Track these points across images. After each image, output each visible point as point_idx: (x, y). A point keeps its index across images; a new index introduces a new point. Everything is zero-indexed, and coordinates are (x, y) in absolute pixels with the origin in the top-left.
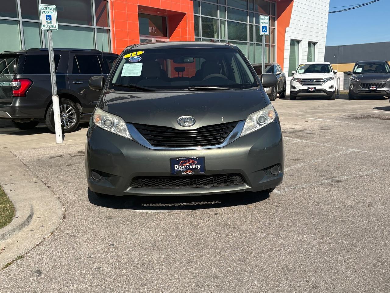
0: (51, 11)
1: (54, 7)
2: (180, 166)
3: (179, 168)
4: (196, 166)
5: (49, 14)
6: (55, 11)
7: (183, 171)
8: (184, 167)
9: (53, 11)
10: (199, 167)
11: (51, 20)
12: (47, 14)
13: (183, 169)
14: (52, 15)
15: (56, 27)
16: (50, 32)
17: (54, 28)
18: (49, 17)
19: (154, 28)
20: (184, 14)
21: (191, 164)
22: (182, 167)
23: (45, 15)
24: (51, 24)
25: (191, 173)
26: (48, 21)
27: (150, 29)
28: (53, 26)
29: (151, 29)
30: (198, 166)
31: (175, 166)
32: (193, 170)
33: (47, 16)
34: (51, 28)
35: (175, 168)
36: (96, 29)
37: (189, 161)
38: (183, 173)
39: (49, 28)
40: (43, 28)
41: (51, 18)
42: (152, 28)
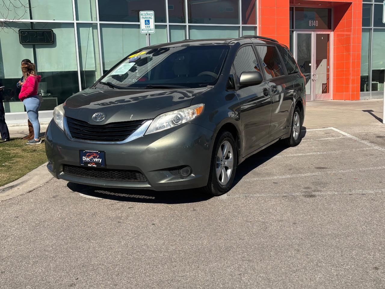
0: (150, 16)
1: (152, 13)
2: (87, 158)
3: (86, 160)
4: (98, 159)
5: (147, 19)
6: (153, 16)
7: (89, 163)
8: (90, 159)
9: (151, 16)
10: (100, 161)
11: (149, 24)
12: (146, 19)
13: (88, 161)
14: (150, 20)
15: (153, 30)
16: (148, 35)
17: (151, 32)
18: (147, 22)
19: (315, 21)
20: (350, 4)
21: (94, 157)
22: (88, 159)
23: (144, 20)
24: (149, 28)
25: (94, 166)
26: (147, 25)
27: (310, 23)
28: (151, 29)
29: (312, 23)
30: (100, 159)
31: (83, 157)
32: (96, 163)
33: (145, 21)
34: (149, 32)
35: (83, 160)
36: (241, 28)
37: (93, 154)
38: (89, 165)
39: (147, 32)
40: (142, 32)
41: (149, 22)
42: (312, 21)
